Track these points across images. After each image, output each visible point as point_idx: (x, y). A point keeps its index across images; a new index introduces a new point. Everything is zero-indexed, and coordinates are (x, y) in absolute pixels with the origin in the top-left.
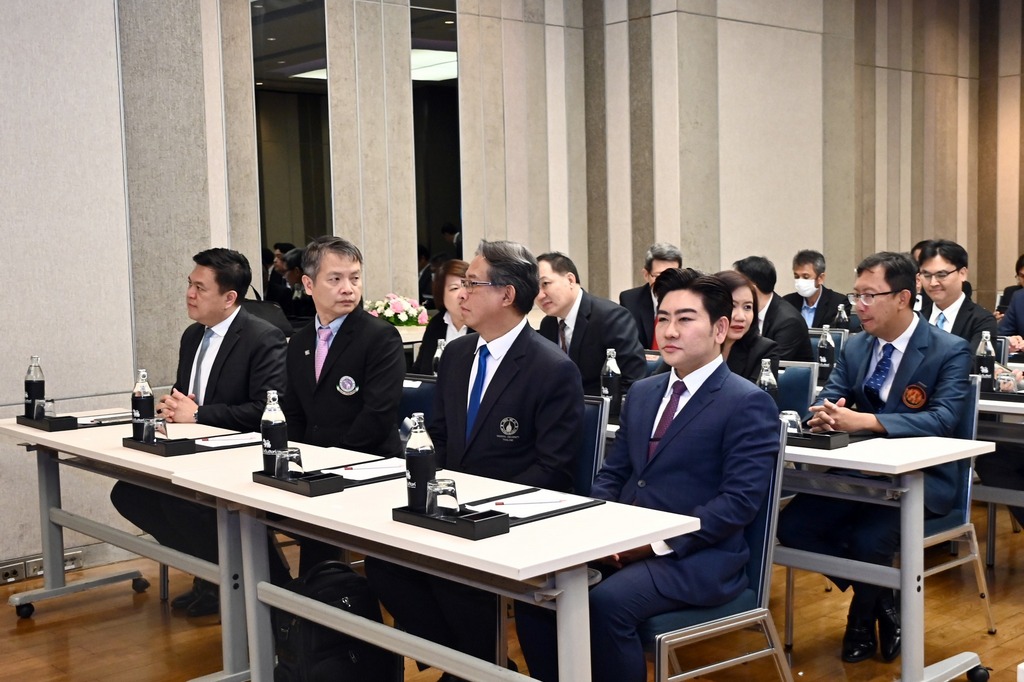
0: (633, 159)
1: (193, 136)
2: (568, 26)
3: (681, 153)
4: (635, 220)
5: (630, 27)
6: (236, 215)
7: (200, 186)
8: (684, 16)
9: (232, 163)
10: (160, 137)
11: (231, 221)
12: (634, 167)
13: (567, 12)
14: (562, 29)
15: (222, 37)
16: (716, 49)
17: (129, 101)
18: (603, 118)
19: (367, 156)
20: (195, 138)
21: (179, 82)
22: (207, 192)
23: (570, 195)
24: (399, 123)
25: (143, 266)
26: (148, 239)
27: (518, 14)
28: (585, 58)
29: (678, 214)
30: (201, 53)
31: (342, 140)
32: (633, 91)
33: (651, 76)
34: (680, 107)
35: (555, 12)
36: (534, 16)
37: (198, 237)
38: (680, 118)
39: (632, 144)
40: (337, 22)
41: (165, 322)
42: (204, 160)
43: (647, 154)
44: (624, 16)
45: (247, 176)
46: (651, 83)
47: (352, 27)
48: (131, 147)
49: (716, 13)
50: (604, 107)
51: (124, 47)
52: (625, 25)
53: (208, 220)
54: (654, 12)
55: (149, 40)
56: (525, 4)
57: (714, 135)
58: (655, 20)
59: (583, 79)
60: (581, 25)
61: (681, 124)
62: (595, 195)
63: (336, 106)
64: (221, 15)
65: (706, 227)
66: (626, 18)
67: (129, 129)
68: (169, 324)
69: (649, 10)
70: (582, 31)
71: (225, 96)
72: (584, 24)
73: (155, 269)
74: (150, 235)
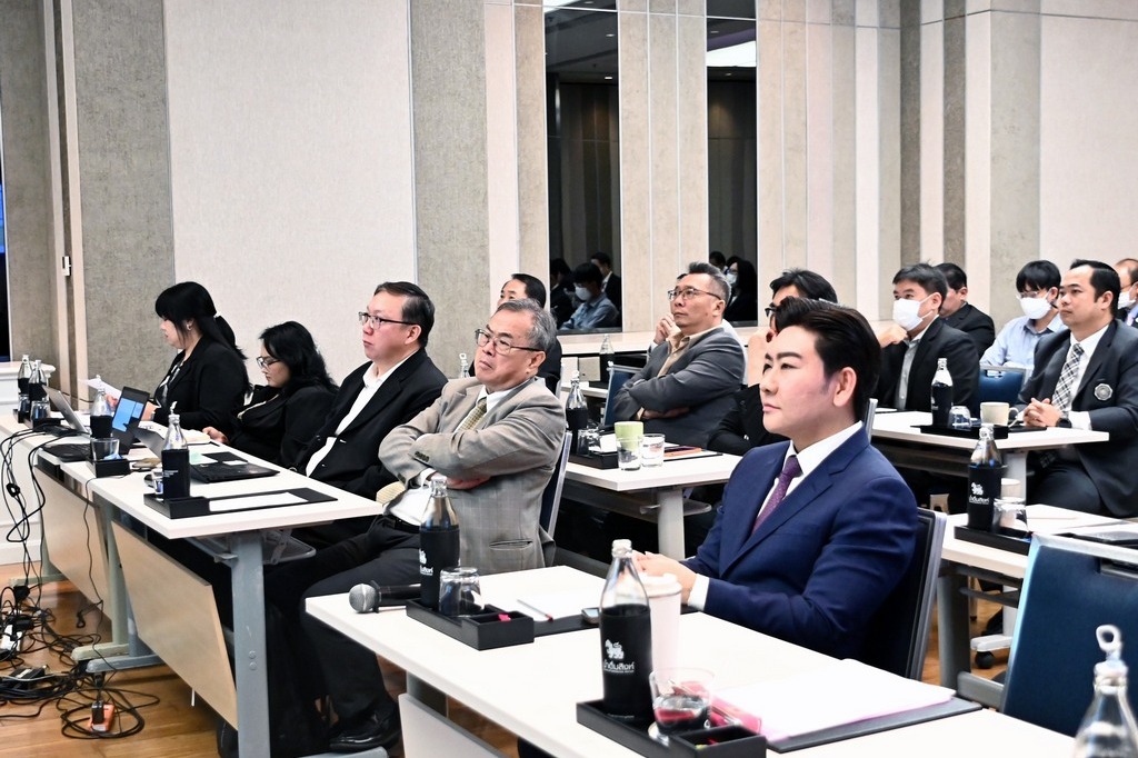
0: (945, 166)
1: (475, 154)
2: (883, 26)
3: (993, 159)
4: (947, 230)
5: (945, 27)
6: (525, 224)
7: (481, 199)
8: (999, 15)
9: (523, 175)
10: (445, 155)
11: (520, 230)
12: (947, 174)
13: (882, 12)
14: (875, 30)
15: (517, 56)
16: (1039, 49)
17: (418, 121)
18: (918, 122)
19: (657, 166)
20: (478, 156)
21: (463, 105)
22: (487, 203)
23: (881, 204)
24: (692, 133)
25: (427, 271)
26: (432, 246)
27: (826, 15)
28: (902, 60)
29: (987, 223)
30: (485, 77)
31: (633, 151)
32: (947, 95)
33: (964, 79)
34: (993, 112)
35: (867, 12)
36: (844, 18)
37: (477, 244)
38: (993, 123)
39: (945, 151)
40: (630, 37)
41: (446, 322)
42: (485, 176)
43: (959, 161)
44: (939, 15)
45: (537, 187)
46: (964, 86)
47: (645, 40)
48: (419, 164)
49: (1039, 8)
50: (918, 112)
51: (416, 75)
52: (941, 25)
53: (487, 230)
54: (968, 11)
55: (437, 69)
56: (833, 7)
57: (1035, 138)
58: (969, 20)
59: (899, 82)
60: (898, 25)
61: (992, 129)
62: (908, 203)
63: (627, 118)
64: (516, 35)
65: (1023, 238)
66: (941, 17)
67: (418, 148)
68: (449, 324)
69: (963, 9)
70: (898, 32)
71: (518, 112)
72: (902, 24)
73: (437, 273)
74: (434, 243)
